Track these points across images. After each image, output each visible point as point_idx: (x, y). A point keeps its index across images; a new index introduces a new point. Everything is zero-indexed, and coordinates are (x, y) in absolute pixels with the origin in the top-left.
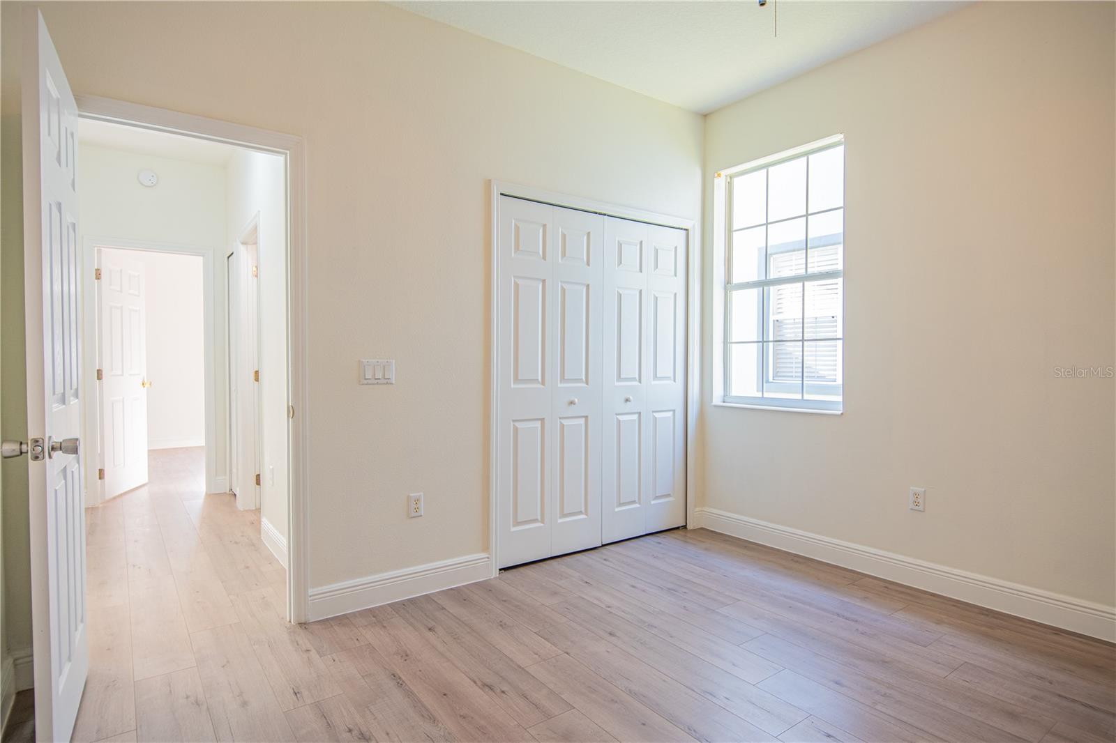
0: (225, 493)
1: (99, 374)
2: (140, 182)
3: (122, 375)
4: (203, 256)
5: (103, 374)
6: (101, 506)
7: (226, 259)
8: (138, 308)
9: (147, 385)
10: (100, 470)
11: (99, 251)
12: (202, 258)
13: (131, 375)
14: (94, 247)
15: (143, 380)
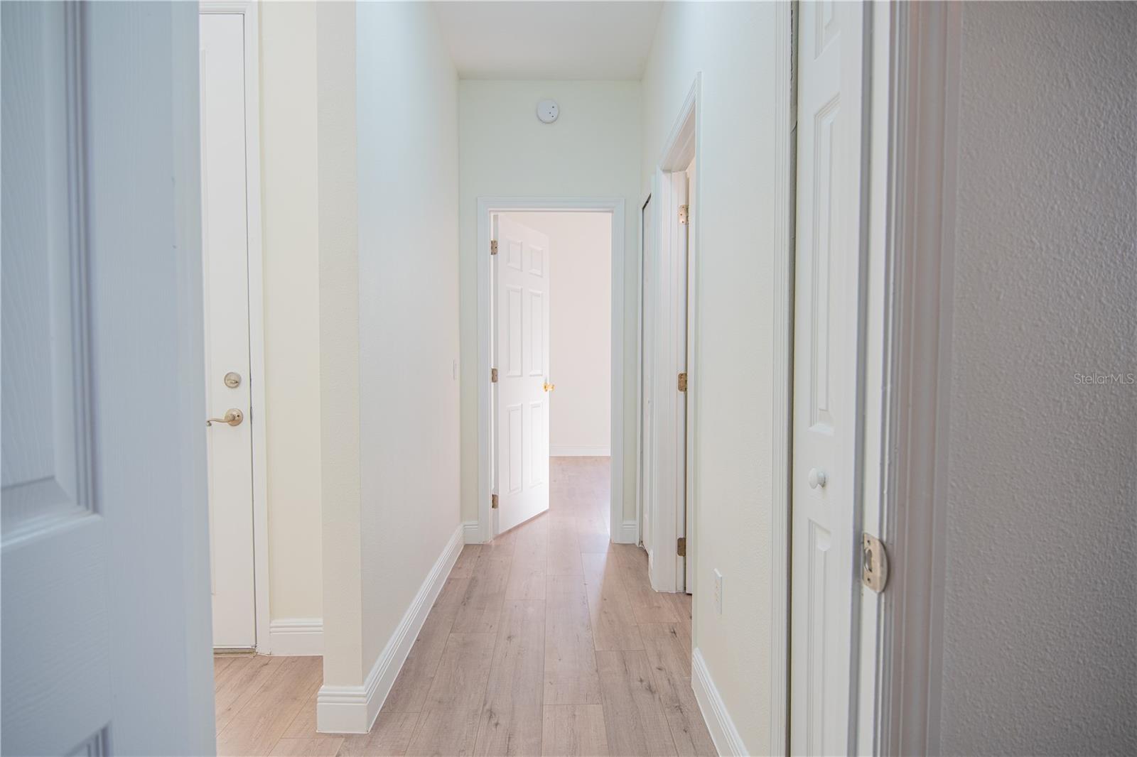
0: (634, 544)
1: (494, 375)
2: (538, 116)
3: (521, 376)
4: (612, 212)
5: (499, 374)
6: (493, 544)
7: (641, 210)
8: (540, 292)
9: (550, 389)
10: (493, 496)
11: (496, 217)
12: (610, 214)
13: (531, 376)
14: (490, 211)
15: (546, 383)
